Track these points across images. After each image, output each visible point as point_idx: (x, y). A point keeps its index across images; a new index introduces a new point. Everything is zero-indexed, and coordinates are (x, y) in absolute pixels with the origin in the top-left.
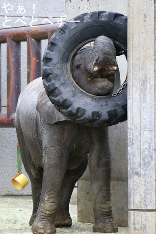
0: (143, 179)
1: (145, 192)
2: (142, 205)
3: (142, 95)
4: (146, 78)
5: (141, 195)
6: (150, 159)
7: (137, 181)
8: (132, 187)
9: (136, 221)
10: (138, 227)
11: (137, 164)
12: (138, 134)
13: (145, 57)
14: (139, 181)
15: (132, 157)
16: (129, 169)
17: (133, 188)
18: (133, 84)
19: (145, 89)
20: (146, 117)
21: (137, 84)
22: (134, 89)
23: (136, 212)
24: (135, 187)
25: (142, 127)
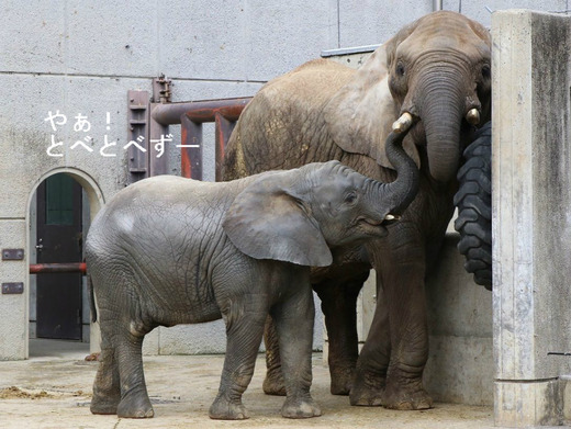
0: (517, 336)
1: (520, 354)
2: (516, 373)
3: (515, 212)
4: (522, 187)
5: (514, 358)
6: (527, 305)
7: (508, 338)
8: (499, 347)
9: (506, 397)
10: (509, 405)
11: (508, 313)
12: (509, 269)
13: (520, 155)
14: (511, 338)
15: (500, 303)
16: (495, 320)
17: (502, 349)
18: (501, 196)
19: (521, 203)
20: (521, 244)
21: (507, 195)
22: (504, 203)
23: (506, 384)
24: (505, 347)
25: (516, 259)
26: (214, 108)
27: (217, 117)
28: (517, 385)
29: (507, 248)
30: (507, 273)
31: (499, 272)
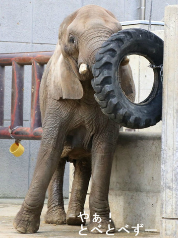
0: (174, 193)
1: (176, 204)
2: (173, 214)
3: (175, 122)
5: (172, 206)
7: (169, 194)
8: (164, 199)
9: (167, 228)
10: (169, 232)
11: (169, 179)
12: (171, 154)
14: (171, 194)
15: (165, 173)
16: (162, 183)
17: (166, 200)
18: (167, 112)
21: (171, 111)
22: (169, 116)
23: (167, 220)
24: (167, 199)
25: (175, 148)
26: (12, 57)
27: (13, 63)
28: (173, 221)
29: (170, 142)
30: (170, 156)
31: (165, 156)
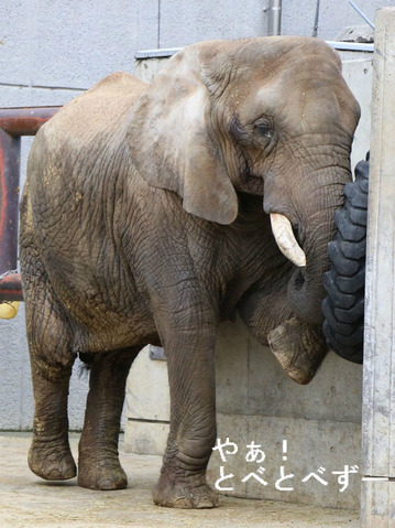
0: (393, 421)
2: (391, 469)
5: (388, 450)
7: (382, 424)
8: (370, 435)
9: (377, 499)
10: (381, 509)
11: (383, 392)
12: (386, 336)
14: (386, 424)
15: (372, 379)
16: (365, 400)
17: (373, 437)
18: (379, 244)
21: (386, 243)
22: (382, 253)
24: (378, 436)
29: (384, 310)
30: (383, 342)
31: (373, 340)
